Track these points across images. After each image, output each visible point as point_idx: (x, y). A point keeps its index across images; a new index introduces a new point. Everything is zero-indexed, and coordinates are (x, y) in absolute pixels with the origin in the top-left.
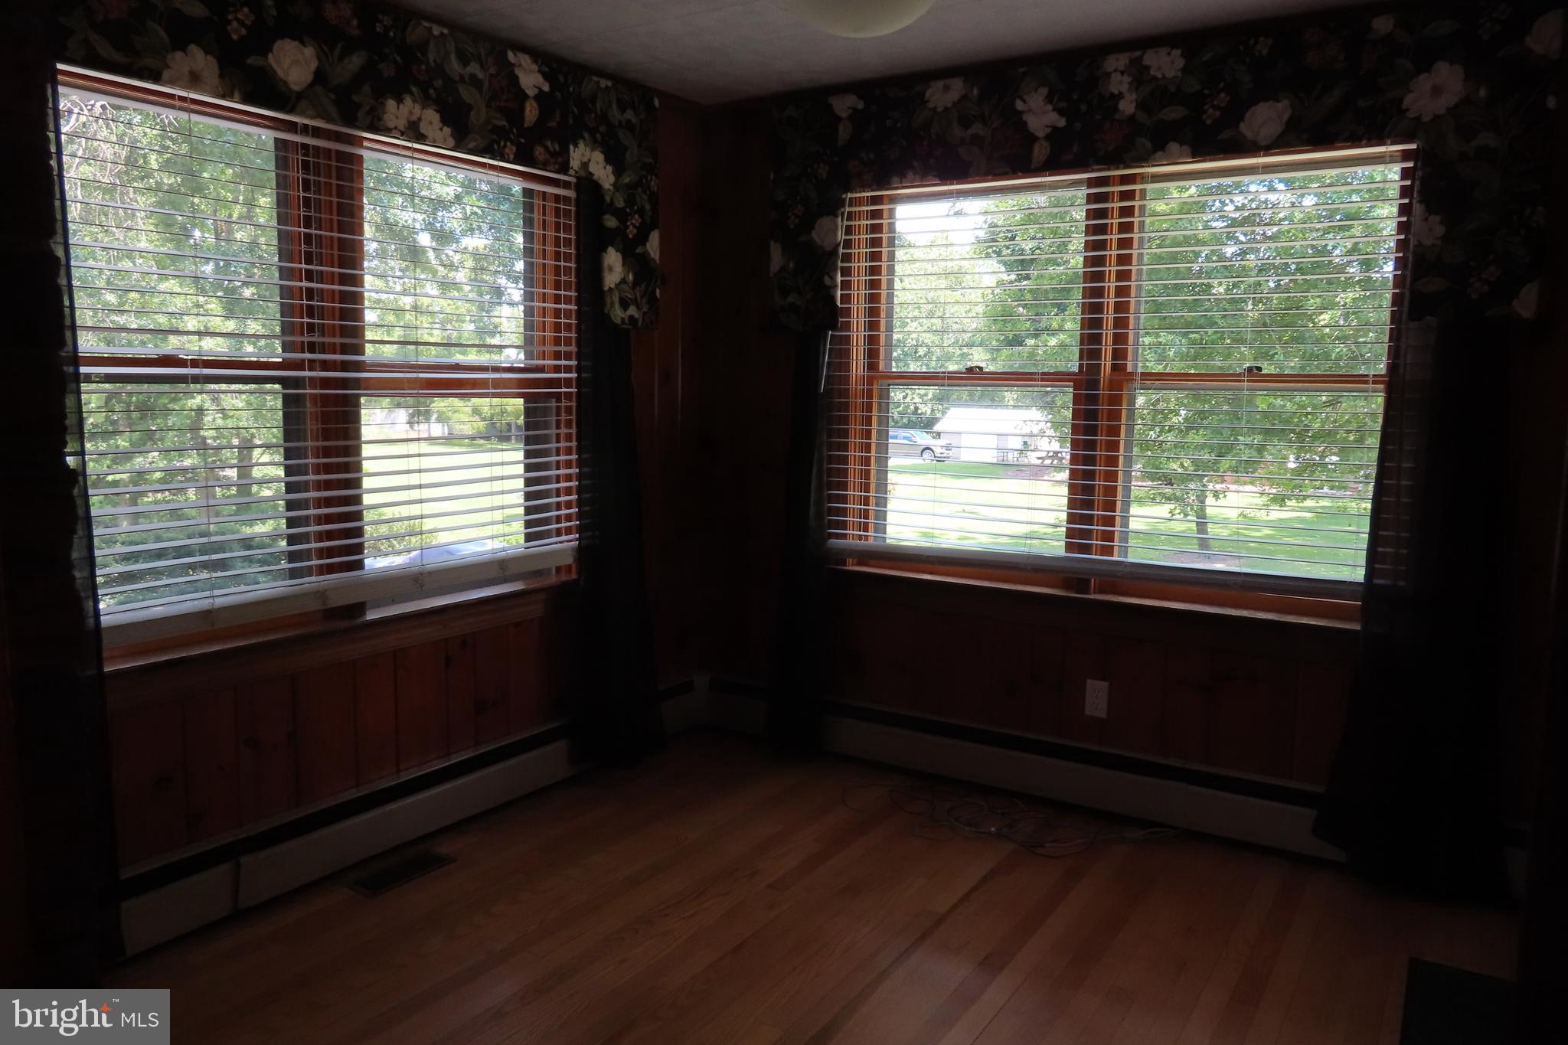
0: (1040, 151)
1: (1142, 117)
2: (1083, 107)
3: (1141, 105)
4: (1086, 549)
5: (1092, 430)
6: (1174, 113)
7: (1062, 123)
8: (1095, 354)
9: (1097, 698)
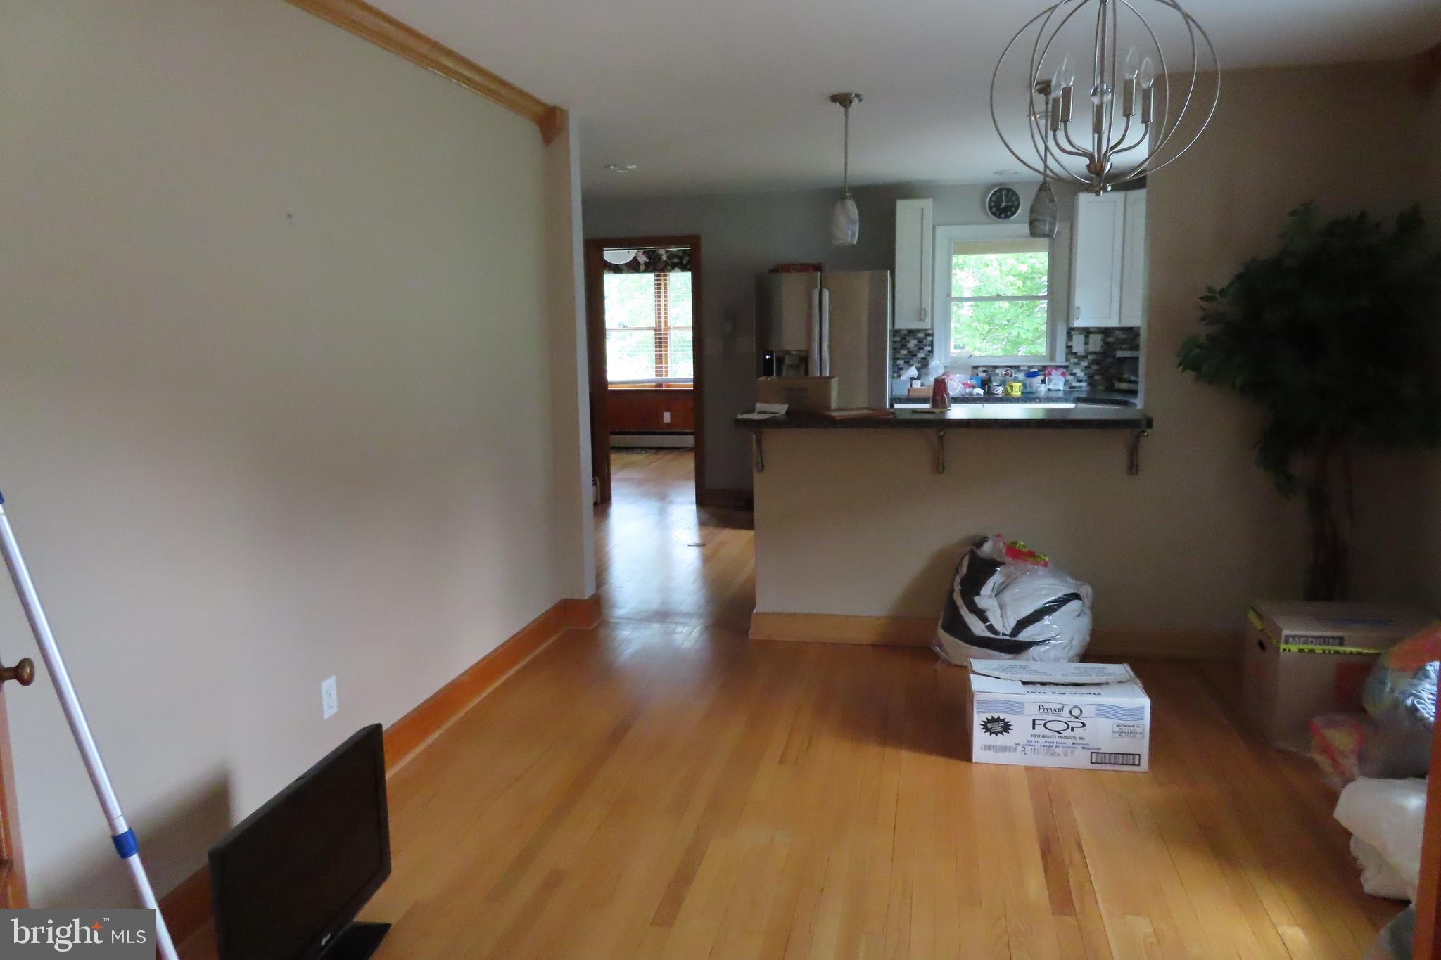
0: (642, 268)
1: (668, 260)
2: (653, 257)
3: (668, 257)
4: (661, 375)
5: (661, 343)
6: (676, 260)
7: (647, 260)
8: (660, 322)
9: (667, 417)
